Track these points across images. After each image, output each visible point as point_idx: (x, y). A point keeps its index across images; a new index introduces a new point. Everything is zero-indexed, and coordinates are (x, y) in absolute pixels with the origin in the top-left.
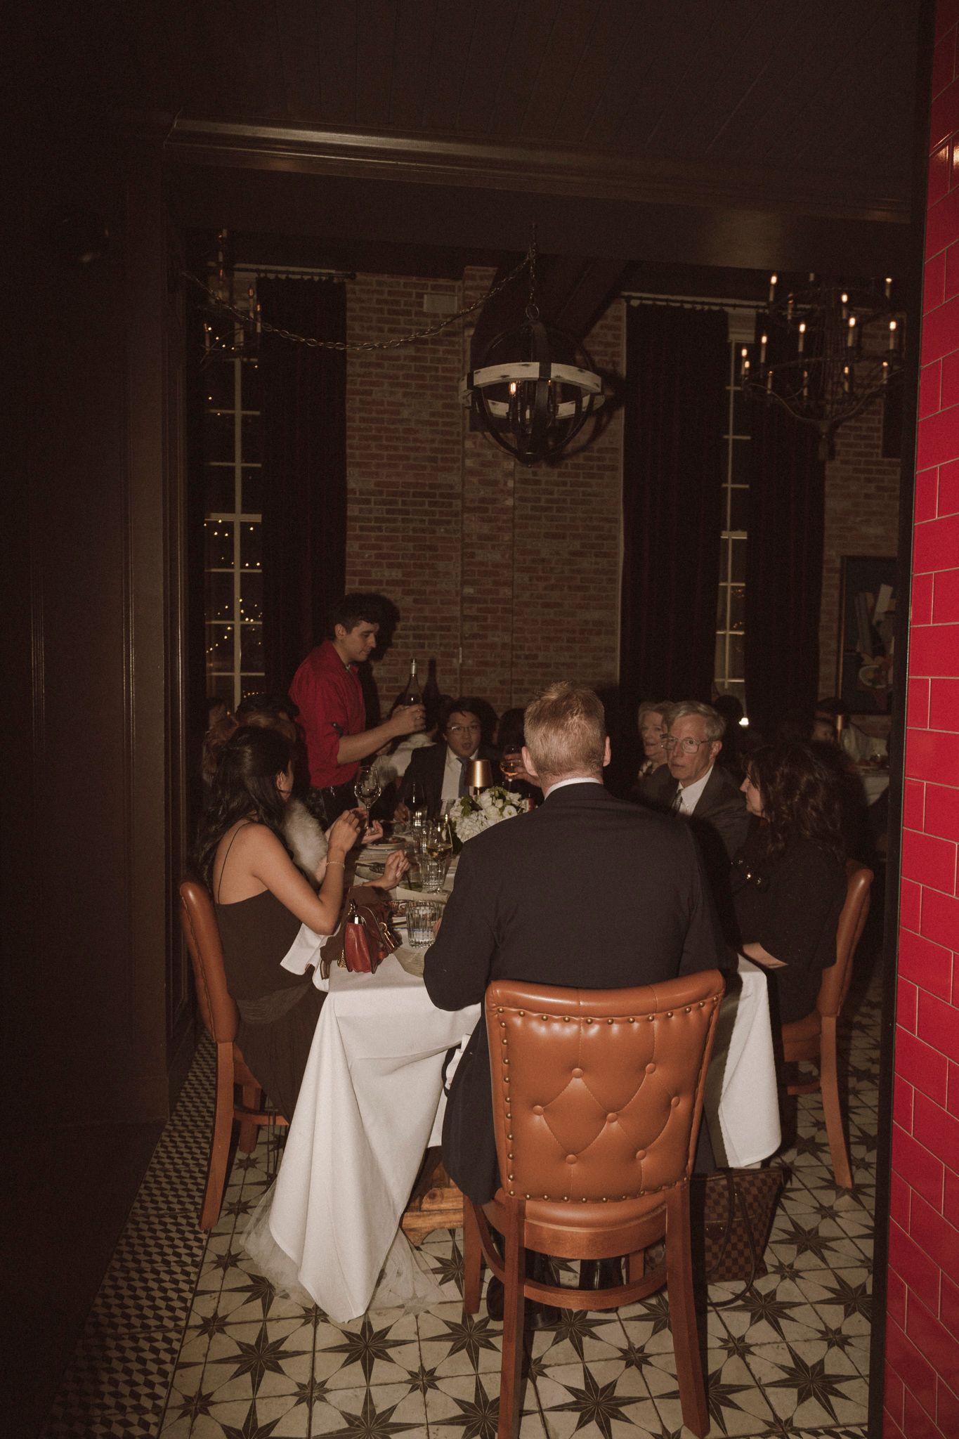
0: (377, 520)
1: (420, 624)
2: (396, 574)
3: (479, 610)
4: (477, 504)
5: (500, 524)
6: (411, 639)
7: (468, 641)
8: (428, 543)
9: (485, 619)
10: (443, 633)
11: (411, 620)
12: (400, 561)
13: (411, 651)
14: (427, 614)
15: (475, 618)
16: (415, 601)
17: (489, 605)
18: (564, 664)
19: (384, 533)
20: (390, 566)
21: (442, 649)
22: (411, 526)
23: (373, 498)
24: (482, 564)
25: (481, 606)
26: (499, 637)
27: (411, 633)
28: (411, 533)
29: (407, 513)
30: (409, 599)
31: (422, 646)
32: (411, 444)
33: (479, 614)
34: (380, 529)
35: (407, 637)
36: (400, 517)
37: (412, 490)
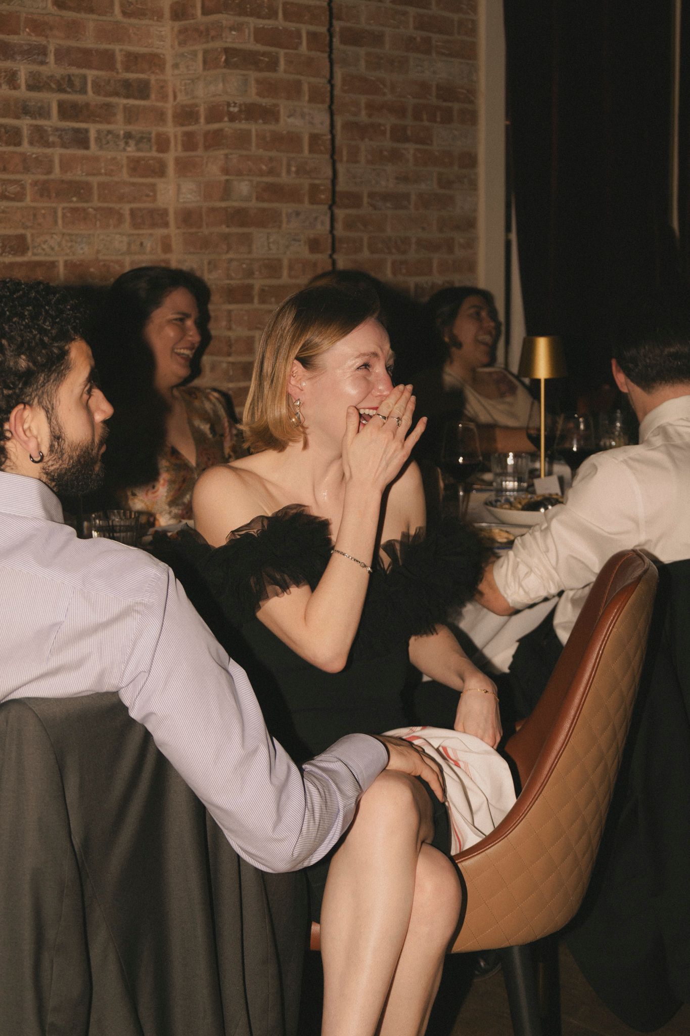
1: (74, 70)
6: (54, 121)
10: (131, 102)
11: (51, 58)
13: (57, 153)
14: (89, 42)
18: (386, 197)
21: (131, 150)
27: (53, 99)
31: (81, 140)
35: (42, 112)
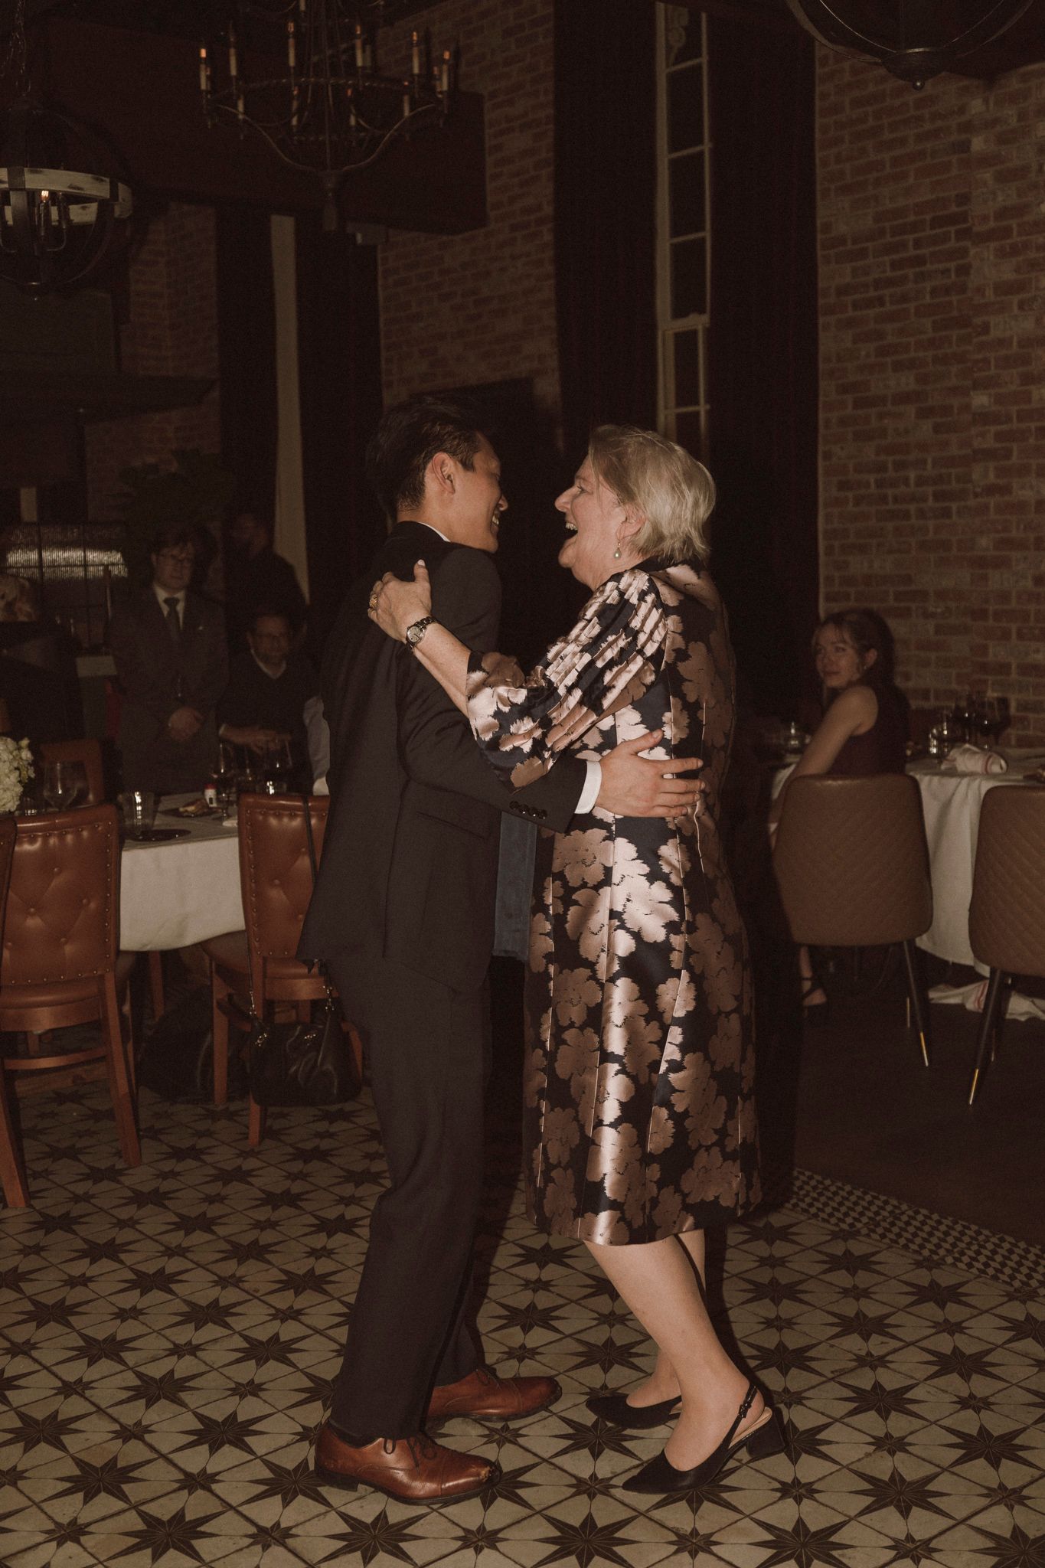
0: (878, 284)
2: (907, 382)
3: (999, 436)
4: (992, 224)
5: (1032, 255)
7: (979, 500)
8: (955, 313)
9: (1008, 455)
12: (912, 354)
15: (989, 454)
16: (937, 429)
17: (1015, 425)
19: (889, 307)
20: (898, 367)
22: (928, 286)
23: (870, 245)
24: (1002, 343)
25: (1000, 428)
26: (1032, 487)
28: (928, 299)
29: (920, 261)
30: (927, 426)
32: (927, 126)
33: (998, 445)
34: (881, 301)
36: (910, 272)
37: (928, 217)
